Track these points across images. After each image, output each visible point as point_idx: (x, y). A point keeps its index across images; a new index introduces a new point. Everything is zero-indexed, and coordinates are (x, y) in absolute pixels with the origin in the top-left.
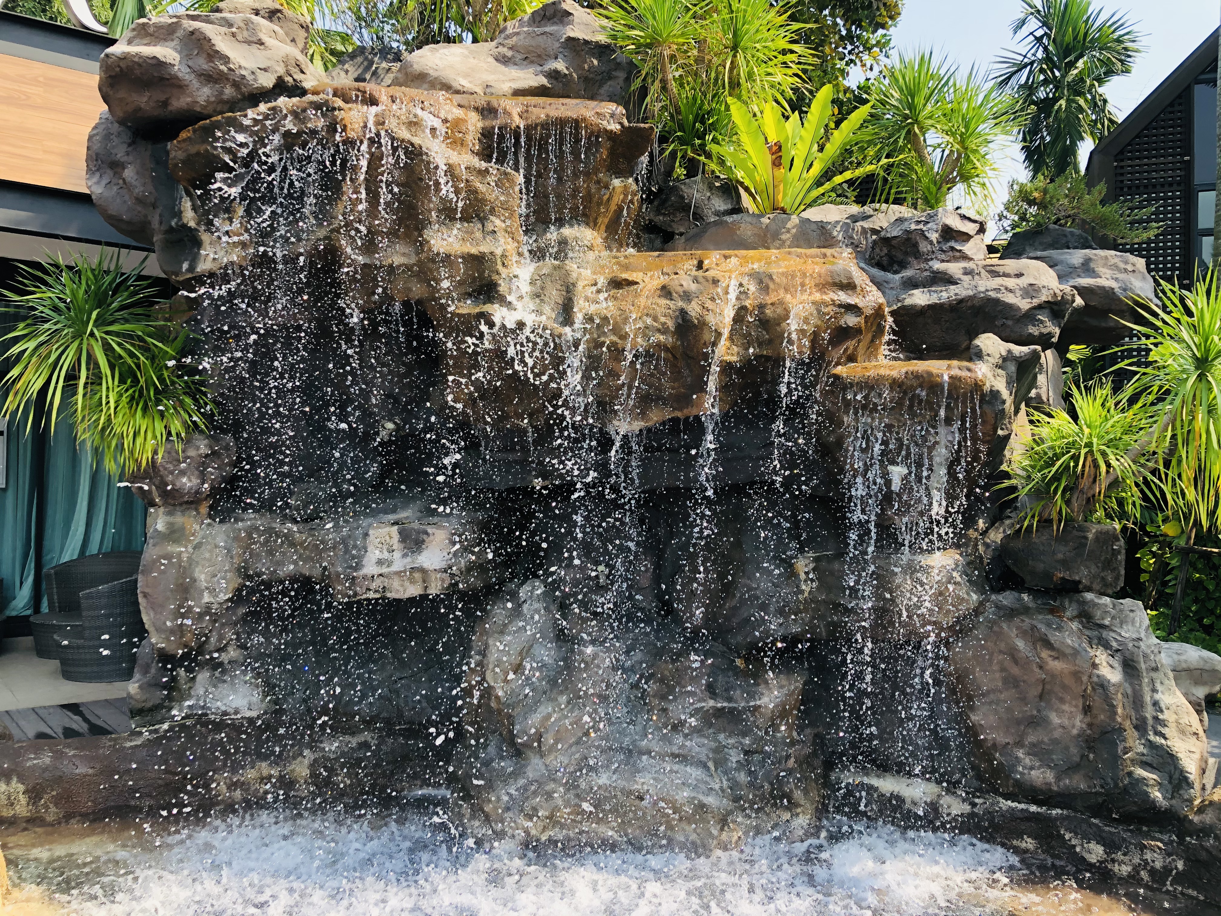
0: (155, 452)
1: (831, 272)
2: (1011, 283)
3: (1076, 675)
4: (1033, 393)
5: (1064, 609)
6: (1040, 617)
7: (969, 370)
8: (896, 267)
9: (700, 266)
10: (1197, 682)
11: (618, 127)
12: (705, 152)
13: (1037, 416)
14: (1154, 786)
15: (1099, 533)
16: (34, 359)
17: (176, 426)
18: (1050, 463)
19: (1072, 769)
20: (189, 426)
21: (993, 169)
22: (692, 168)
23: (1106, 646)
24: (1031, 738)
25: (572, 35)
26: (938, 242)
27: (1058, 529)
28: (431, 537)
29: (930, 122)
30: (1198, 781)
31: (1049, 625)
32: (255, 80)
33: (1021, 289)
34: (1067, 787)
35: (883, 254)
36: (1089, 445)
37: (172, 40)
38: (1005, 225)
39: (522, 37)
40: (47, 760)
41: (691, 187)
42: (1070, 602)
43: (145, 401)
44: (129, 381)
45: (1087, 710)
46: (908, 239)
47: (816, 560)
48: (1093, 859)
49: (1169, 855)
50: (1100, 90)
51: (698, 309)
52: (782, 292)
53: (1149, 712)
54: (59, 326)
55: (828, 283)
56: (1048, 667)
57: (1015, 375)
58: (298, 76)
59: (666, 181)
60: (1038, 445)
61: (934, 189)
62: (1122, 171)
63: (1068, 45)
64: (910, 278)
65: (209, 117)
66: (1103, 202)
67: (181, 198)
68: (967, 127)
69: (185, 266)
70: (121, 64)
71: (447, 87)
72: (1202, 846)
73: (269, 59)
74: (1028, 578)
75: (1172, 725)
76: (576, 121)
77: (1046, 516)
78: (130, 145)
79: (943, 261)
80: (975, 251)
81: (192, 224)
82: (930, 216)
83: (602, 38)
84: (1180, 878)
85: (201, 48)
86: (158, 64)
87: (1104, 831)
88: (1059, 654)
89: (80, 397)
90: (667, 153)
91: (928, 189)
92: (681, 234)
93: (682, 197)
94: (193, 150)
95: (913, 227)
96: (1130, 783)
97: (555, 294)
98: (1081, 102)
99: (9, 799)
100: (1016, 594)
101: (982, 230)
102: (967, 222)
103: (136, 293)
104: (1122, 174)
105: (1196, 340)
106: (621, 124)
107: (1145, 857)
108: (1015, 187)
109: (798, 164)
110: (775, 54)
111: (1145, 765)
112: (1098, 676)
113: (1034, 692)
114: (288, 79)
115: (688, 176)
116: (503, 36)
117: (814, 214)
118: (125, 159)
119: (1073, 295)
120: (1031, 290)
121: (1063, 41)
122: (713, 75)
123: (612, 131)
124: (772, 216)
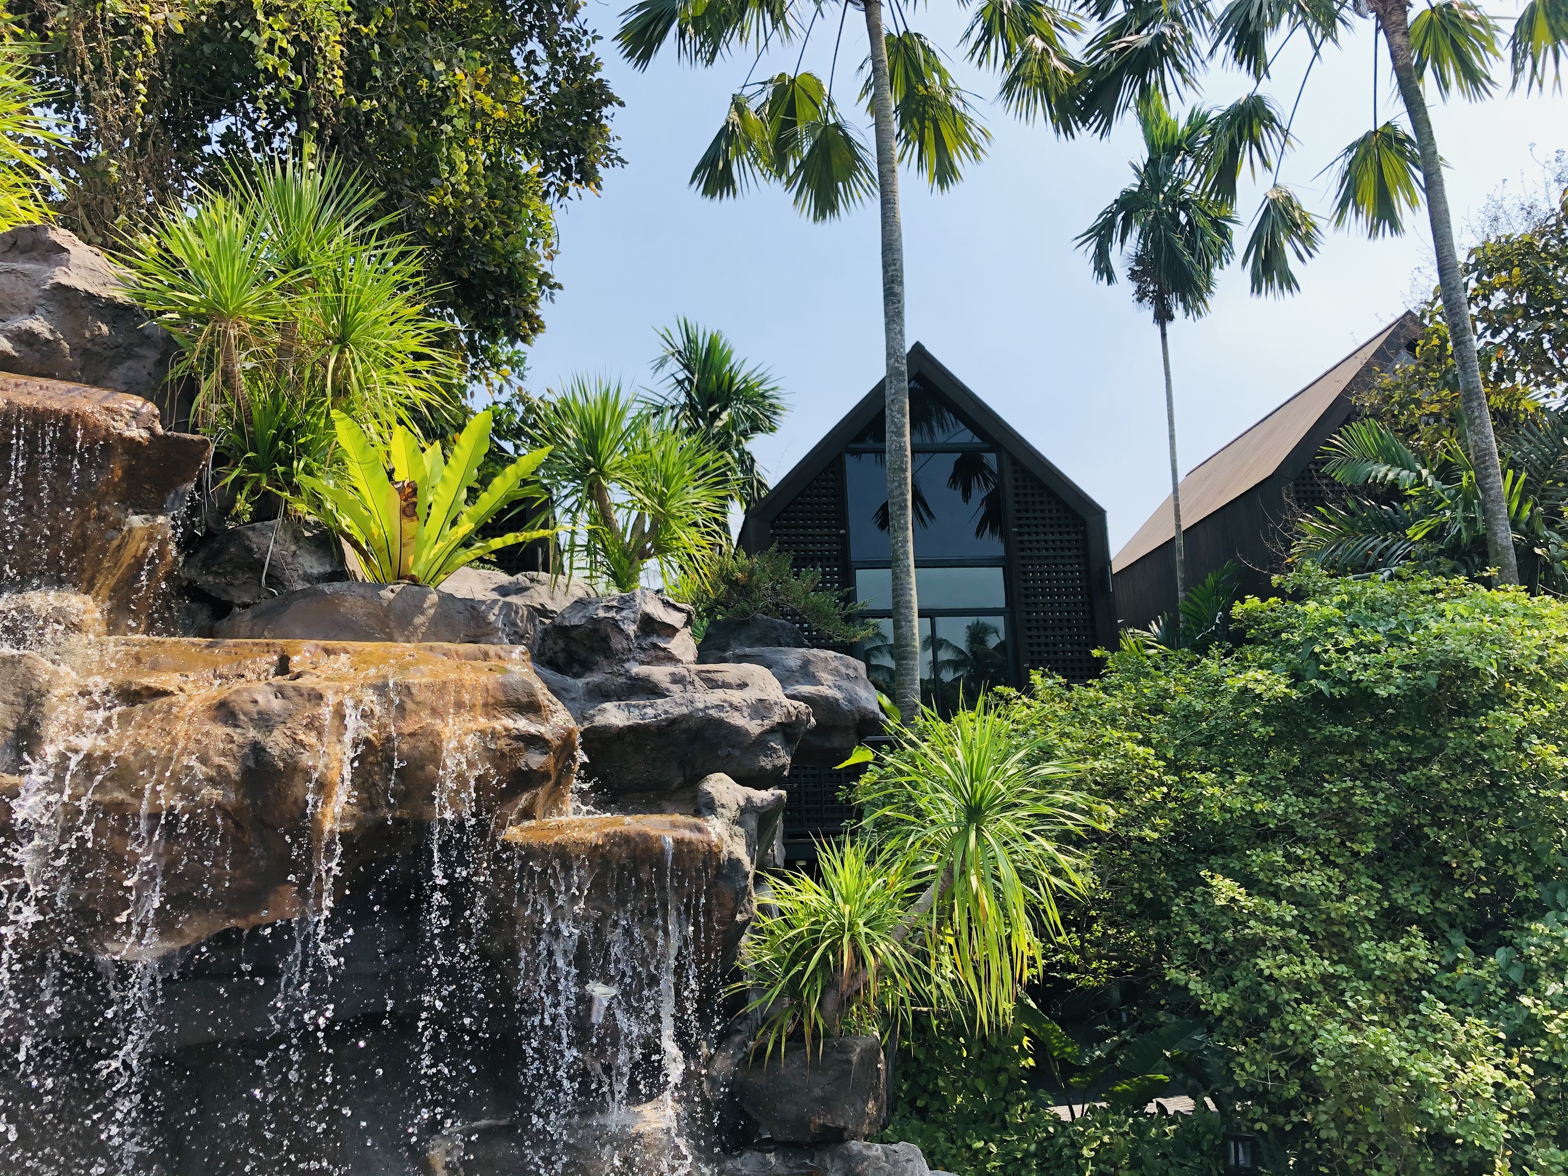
1: (502, 684)
2: (735, 696)
5: (825, 1170)
11: (145, 434)
15: (864, 1052)
22: (267, 508)
26: (636, 637)
27: (813, 1053)
29: (619, 474)
35: (557, 648)
41: (264, 536)
42: (833, 1159)
50: (747, 447)
57: (755, 833)
59: (220, 521)
61: (625, 563)
63: (711, 394)
64: (598, 686)
68: (667, 485)
79: (642, 663)
80: (682, 649)
82: (625, 601)
90: (228, 480)
93: (250, 550)
95: (601, 614)
98: (727, 458)
100: (759, 1156)
101: (690, 622)
102: (670, 610)
106: (150, 430)
109: (438, 515)
110: (402, 356)
115: (259, 517)
117: (457, 587)
119: (808, 714)
120: (760, 708)
121: (705, 388)
123: (132, 440)
124: (398, 588)
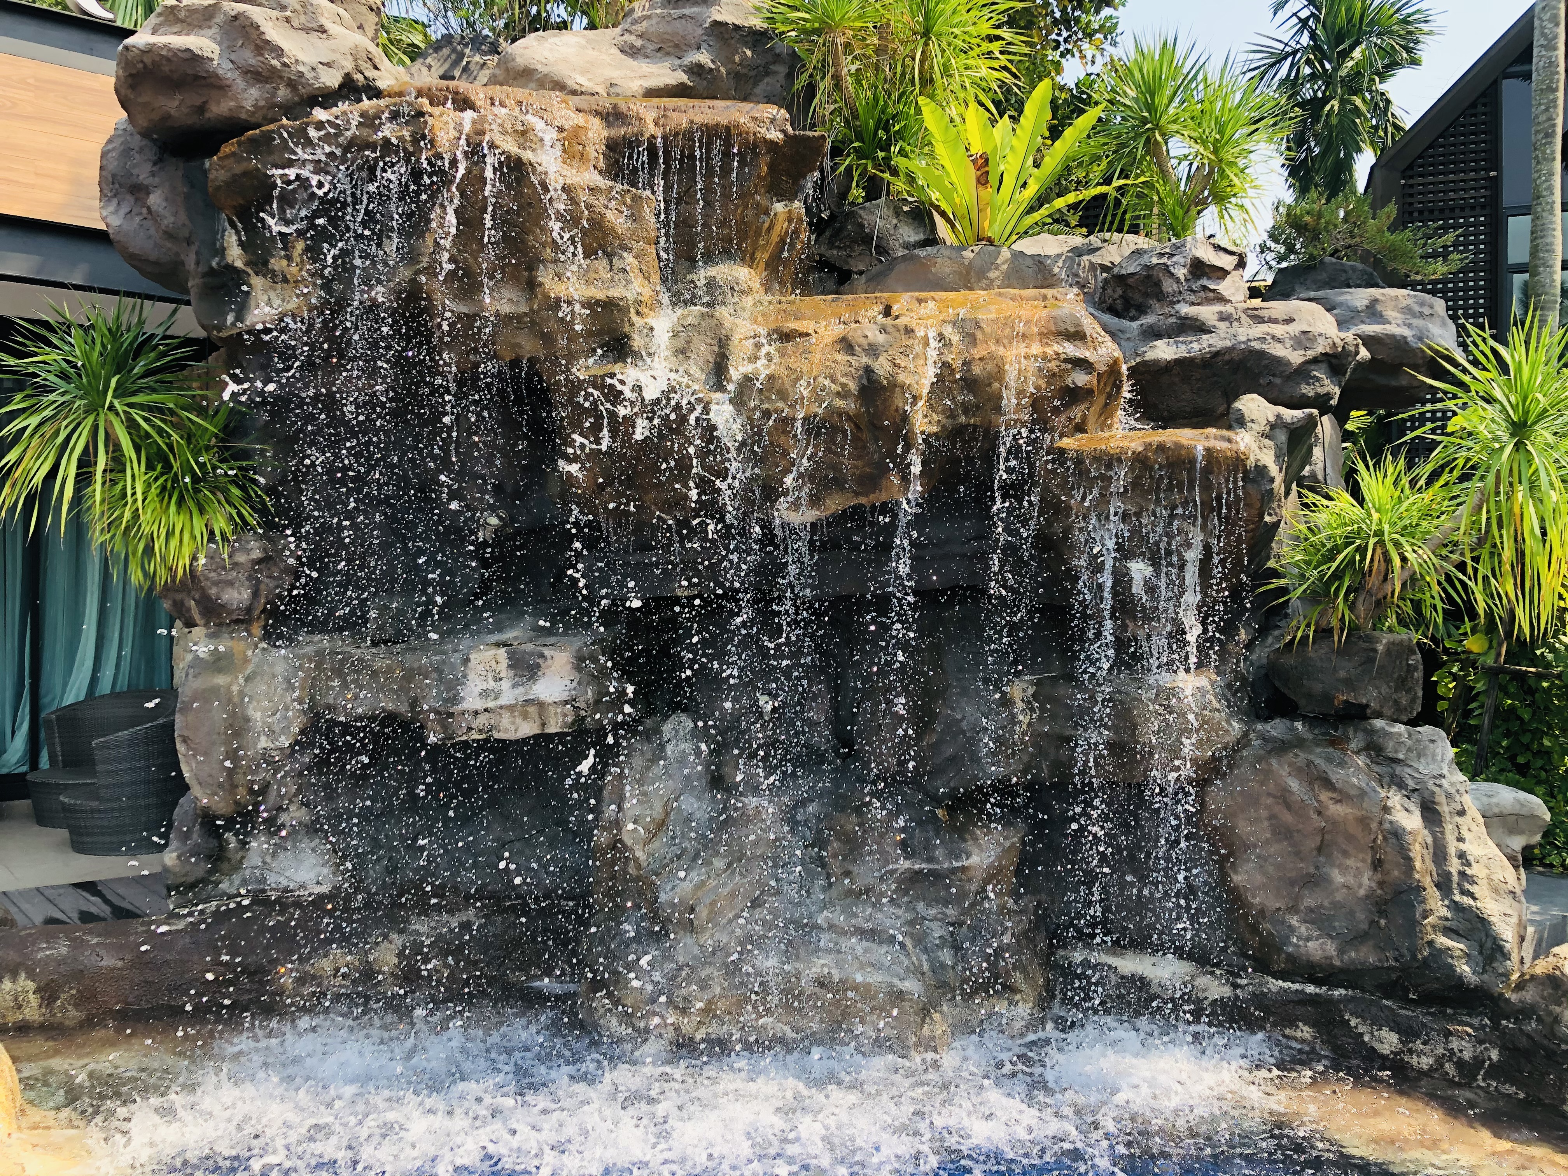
0: (194, 558)
1: (1054, 318)
2: (1279, 330)
3: (1363, 822)
4: (1306, 471)
5: (1348, 740)
6: (1319, 750)
7: (1229, 441)
8: (1133, 313)
9: (887, 311)
10: (1513, 831)
11: (781, 136)
12: (889, 167)
13: (1311, 497)
14: (1460, 957)
15: (1391, 644)
16: (35, 441)
17: (220, 524)
18: (1330, 556)
19: (1358, 938)
20: (236, 524)
21: (1255, 187)
22: (874, 189)
23: (1401, 785)
24: (1309, 901)
25: (719, 18)
26: (1187, 280)
27: (1340, 640)
28: (549, 662)
29: (1175, 127)
30: (1516, 950)
31: (1329, 760)
32: (317, 78)
33: (1291, 338)
34: (1352, 961)
35: (1116, 296)
36: (1379, 533)
37: (210, 27)
38: (1268, 258)
39: (654, 21)
40: (64, 950)
41: (872, 213)
42: (1355, 732)
43: (181, 492)
44: (159, 467)
45: (1377, 865)
46: (1148, 277)
47: (1038, 683)
48: (1385, 1049)
49: (1481, 1042)
50: (1382, 87)
51: (888, 366)
52: (991, 343)
53: (1454, 866)
54: (67, 397)
55: (1050, 332)
56: (1329, 813)
57: (1285, 447)
58: (371, 73)
59: (840, 205)
60: (1314, 534)
61: (1180, 212)
62: (1411, 191)
63: (1341, 29)
64: (1151, 326)
65: (258, 126)
66: (1392, 228)
67: (224, 230)
68: (1221, 132)
69: (230, 319)
70: (145, 59)
71: (560, 86)
72: (1521, 1030)
73: (333, 51)
74: (1302, 702)
75: (1483, 883)
76: (727, 128)
77: (1323, 624)
78: (155, 164)
79: (1193, 304)
80: (1233, 290)
81: (239, 264)
82: (1176, 247)
83: (757, 22)
84: (1495, 1071)
85: (246, 36)
86: (192, 58)
87: (1399, 1015)
88: (1342, 796)
89: (98, 487)
90: (842, 168)
91: (1173, 212)
92: (861, 273)
93: (862, 226)
94: (238, 169)
95: (1155, 261)
96: (1430, 954)
97: (703, 350)
98: (1358, 102)
99: (16, 999)
100: (1288, 723)
101: (1241, 264)
102: (1222, 254)
103: (164, 354)
104: (1411, 195)
105: (1513, 399)
106: (784, 131)
107: (1450, 1046)
108: (1281, 209)
109: (1009, 182)
110: (978, 40)
111: (1448, 932)
112: (1391, 823)
113: (1313, 843)
114: (358, 77)
115: (868, 198)
116: (629, 20)
117: (1028, 246)
118: (150, 181)
119: (1357, 346)
120: (1304, 340)
121: (1334, 24)
122: (899, 69)
123: (772, 142)
124: (976, 249)
